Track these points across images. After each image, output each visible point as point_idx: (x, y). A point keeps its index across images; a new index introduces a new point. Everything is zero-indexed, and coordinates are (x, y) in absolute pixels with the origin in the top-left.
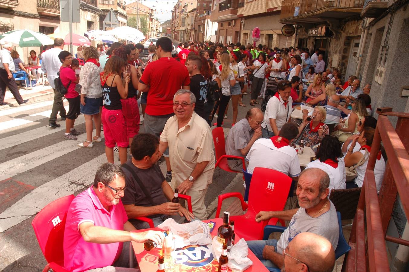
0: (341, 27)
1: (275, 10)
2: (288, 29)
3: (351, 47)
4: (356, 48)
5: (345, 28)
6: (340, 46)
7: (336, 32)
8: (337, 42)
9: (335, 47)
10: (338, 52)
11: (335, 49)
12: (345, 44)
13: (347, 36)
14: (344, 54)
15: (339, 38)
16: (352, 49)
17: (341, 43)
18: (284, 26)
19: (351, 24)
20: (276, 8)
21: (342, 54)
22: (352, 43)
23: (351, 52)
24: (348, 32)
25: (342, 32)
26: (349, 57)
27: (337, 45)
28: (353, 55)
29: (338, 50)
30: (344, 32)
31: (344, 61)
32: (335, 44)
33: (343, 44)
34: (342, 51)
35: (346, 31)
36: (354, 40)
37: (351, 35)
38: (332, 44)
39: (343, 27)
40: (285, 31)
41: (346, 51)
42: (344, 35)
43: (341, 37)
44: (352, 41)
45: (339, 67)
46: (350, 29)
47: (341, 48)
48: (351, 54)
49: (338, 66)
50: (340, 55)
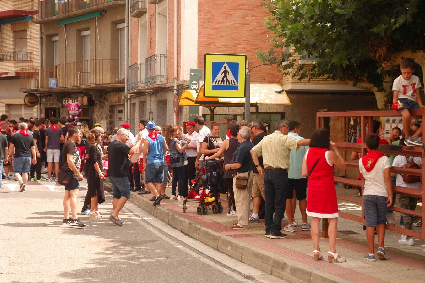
0: (103, 97)
1: (3, 76)
2: (31, 99)
3: (115, 113)
4: (120, 114)
5: (107, 98)
6: (105, 114)
7: (100, 102)
8: (101, 110)
9: (100, 114)
10: (104, 119)
11: (100, 116)
12: (110, 111)
13: (111, 104)
14: (110, 120)
15: (103, 107)
16: (117, 115)
17: (106, 110)
18: (26, 96)
19: (112, 95)
20: (7, 73)
21: (109, 119)
22: (115, 110)
23: (116, 117)
24: (111, 101)
25: (105, 101)
26: (115, 122)
27: (102, 112)
28: (118, 119)
29: (104, 116)
30: (107, 101)
31: (111, 126)
32: (99, 112)
33: (108, 112)
34: (109, 118)
35: (109, 101)
36: (116, 107)
37: (114, 104)
38: (96, 112)
39: (105, 97)
40: (28, 101)
41: (111, 117)
42: (107, 104)
43: (105, 106)
44: (115, 108)
45: (108, 132)
46: (113, 99)
47: (107, 115)
48: (116, 119)
49: (108, 130)
50: (108, 121)
